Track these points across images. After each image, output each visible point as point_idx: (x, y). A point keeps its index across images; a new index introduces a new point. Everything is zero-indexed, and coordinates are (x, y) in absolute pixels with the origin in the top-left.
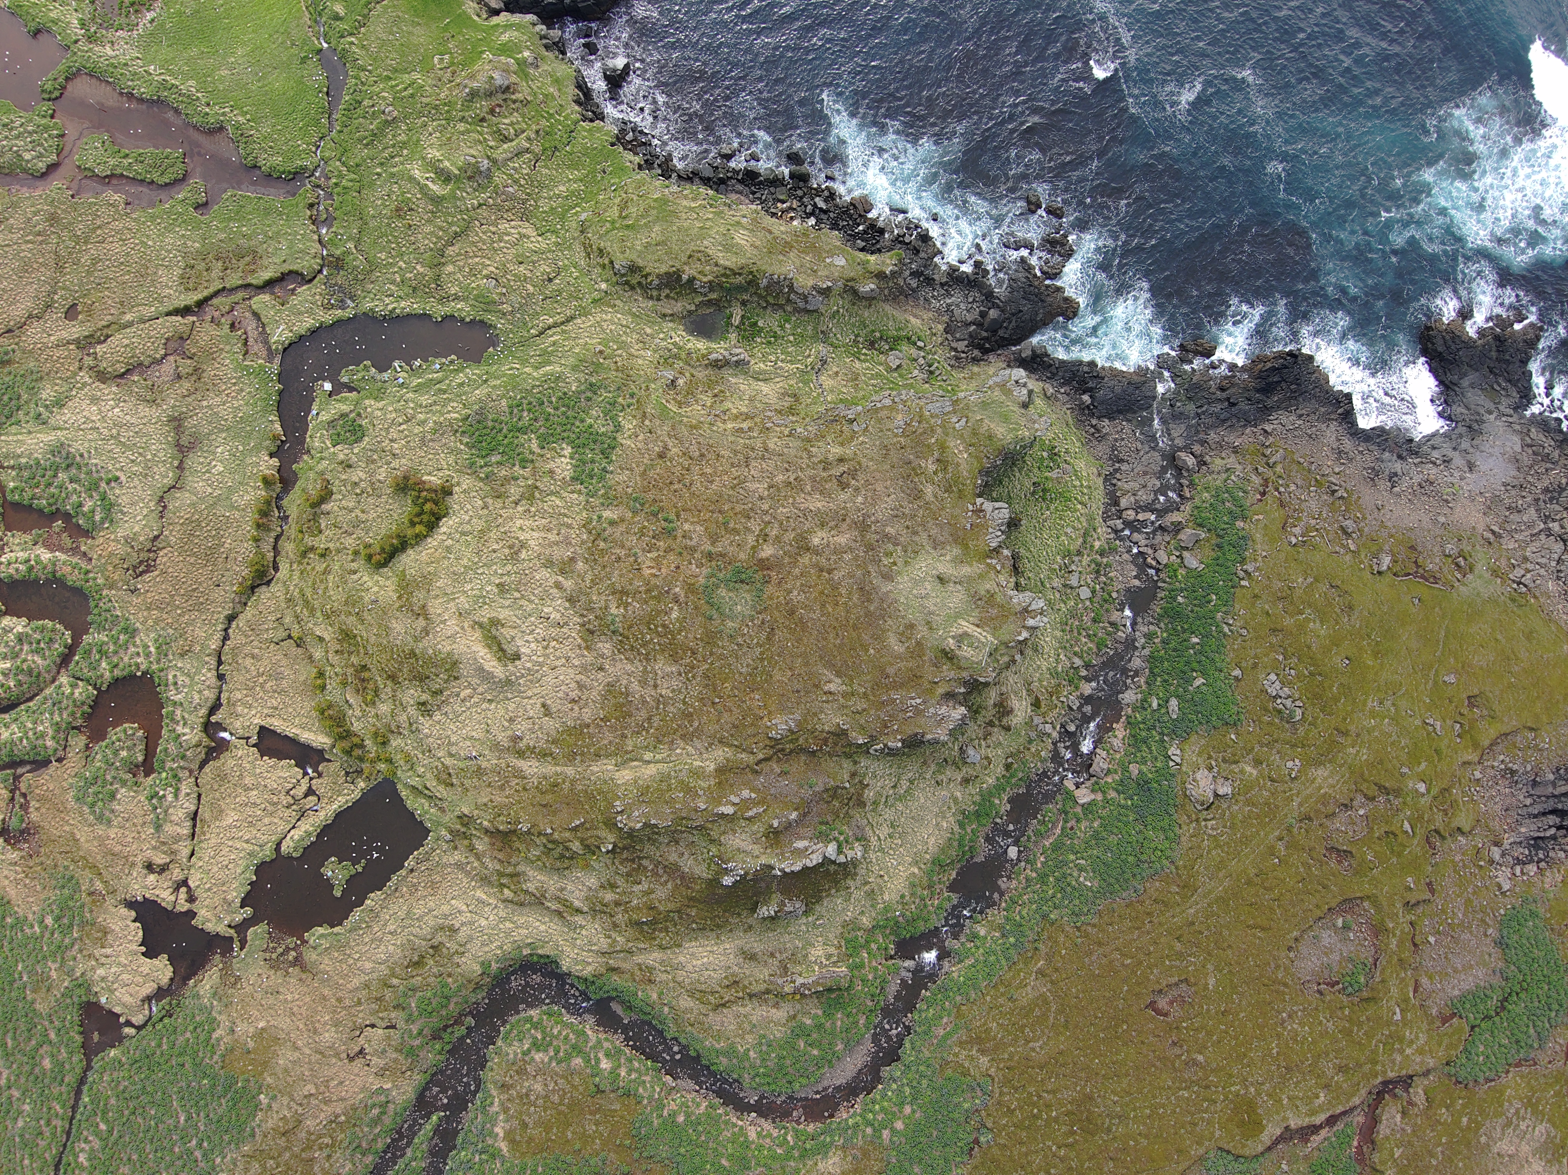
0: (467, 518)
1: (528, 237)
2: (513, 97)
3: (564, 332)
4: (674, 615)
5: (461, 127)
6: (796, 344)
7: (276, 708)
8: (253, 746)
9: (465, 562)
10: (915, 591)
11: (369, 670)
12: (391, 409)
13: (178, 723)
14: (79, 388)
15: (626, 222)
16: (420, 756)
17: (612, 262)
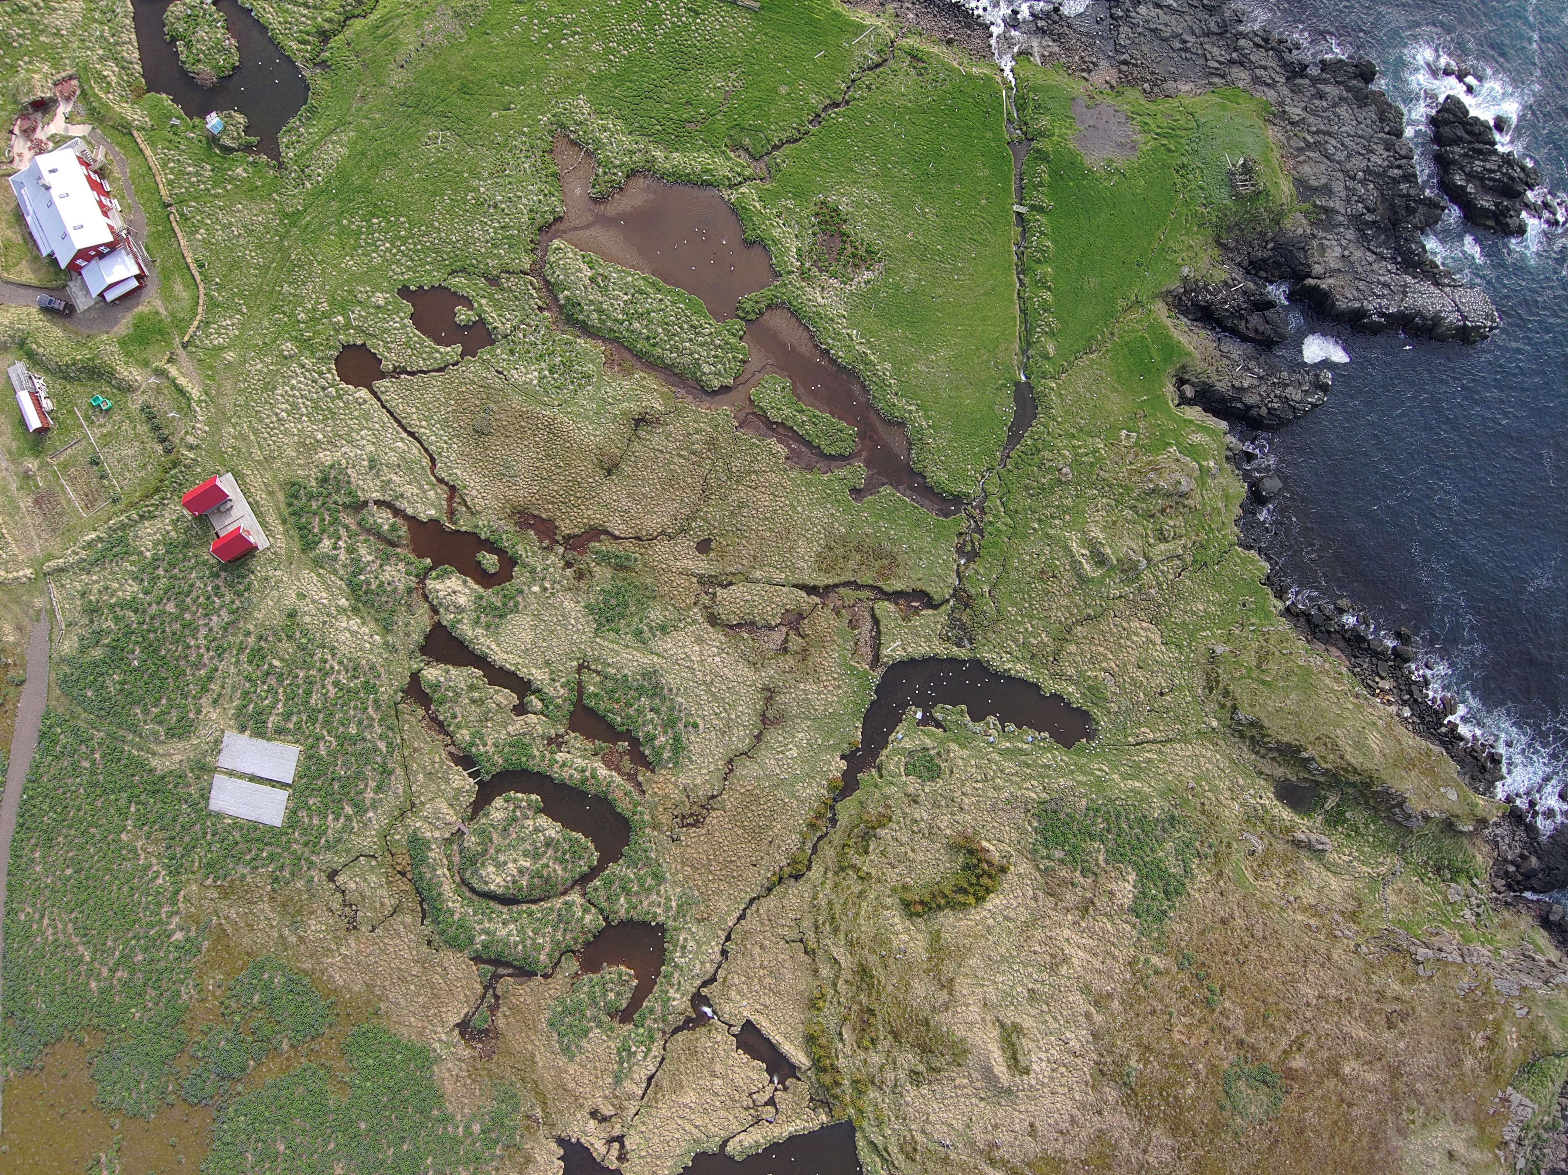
0: (1016, 904)
1: (1155, 645)
2: (1186, 502)
3: (1161, 752)
4: (1190, 1091)
5: (1129, 514)
6: (1373, 846)
7: (767, 1007)
8: (734, 1035)
9: (1003, 950)
10: (1422, 1157)
11: (875, 1015)
12: (973, 763)
13: (672, 985)
14: (689, 624)
15: (1262, 676)
16: (893, 1119)
17: (1235, 708)
